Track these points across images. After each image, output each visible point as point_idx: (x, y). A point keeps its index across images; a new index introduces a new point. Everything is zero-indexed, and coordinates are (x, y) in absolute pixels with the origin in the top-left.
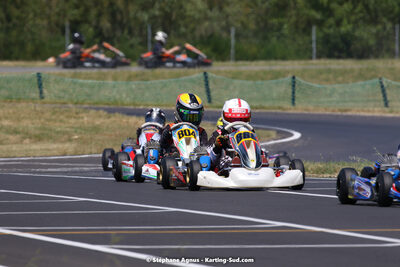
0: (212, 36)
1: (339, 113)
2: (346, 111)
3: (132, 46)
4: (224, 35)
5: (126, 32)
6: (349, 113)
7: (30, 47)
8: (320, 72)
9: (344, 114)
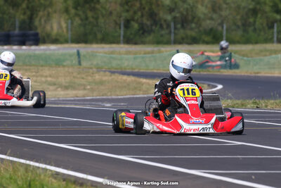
0: (211, 30)
1: (254, 75)
2: (258, 73)
3: (162, 36)
4: (220, 28)
5: (158, 26)
6: (259, 75)
7: (99, 36)
8: (261, 51)
9: (257, 75)
